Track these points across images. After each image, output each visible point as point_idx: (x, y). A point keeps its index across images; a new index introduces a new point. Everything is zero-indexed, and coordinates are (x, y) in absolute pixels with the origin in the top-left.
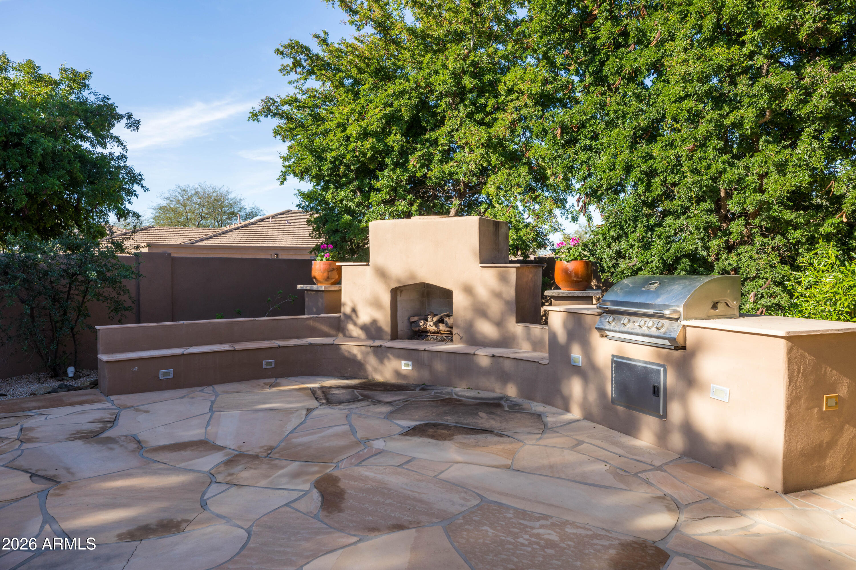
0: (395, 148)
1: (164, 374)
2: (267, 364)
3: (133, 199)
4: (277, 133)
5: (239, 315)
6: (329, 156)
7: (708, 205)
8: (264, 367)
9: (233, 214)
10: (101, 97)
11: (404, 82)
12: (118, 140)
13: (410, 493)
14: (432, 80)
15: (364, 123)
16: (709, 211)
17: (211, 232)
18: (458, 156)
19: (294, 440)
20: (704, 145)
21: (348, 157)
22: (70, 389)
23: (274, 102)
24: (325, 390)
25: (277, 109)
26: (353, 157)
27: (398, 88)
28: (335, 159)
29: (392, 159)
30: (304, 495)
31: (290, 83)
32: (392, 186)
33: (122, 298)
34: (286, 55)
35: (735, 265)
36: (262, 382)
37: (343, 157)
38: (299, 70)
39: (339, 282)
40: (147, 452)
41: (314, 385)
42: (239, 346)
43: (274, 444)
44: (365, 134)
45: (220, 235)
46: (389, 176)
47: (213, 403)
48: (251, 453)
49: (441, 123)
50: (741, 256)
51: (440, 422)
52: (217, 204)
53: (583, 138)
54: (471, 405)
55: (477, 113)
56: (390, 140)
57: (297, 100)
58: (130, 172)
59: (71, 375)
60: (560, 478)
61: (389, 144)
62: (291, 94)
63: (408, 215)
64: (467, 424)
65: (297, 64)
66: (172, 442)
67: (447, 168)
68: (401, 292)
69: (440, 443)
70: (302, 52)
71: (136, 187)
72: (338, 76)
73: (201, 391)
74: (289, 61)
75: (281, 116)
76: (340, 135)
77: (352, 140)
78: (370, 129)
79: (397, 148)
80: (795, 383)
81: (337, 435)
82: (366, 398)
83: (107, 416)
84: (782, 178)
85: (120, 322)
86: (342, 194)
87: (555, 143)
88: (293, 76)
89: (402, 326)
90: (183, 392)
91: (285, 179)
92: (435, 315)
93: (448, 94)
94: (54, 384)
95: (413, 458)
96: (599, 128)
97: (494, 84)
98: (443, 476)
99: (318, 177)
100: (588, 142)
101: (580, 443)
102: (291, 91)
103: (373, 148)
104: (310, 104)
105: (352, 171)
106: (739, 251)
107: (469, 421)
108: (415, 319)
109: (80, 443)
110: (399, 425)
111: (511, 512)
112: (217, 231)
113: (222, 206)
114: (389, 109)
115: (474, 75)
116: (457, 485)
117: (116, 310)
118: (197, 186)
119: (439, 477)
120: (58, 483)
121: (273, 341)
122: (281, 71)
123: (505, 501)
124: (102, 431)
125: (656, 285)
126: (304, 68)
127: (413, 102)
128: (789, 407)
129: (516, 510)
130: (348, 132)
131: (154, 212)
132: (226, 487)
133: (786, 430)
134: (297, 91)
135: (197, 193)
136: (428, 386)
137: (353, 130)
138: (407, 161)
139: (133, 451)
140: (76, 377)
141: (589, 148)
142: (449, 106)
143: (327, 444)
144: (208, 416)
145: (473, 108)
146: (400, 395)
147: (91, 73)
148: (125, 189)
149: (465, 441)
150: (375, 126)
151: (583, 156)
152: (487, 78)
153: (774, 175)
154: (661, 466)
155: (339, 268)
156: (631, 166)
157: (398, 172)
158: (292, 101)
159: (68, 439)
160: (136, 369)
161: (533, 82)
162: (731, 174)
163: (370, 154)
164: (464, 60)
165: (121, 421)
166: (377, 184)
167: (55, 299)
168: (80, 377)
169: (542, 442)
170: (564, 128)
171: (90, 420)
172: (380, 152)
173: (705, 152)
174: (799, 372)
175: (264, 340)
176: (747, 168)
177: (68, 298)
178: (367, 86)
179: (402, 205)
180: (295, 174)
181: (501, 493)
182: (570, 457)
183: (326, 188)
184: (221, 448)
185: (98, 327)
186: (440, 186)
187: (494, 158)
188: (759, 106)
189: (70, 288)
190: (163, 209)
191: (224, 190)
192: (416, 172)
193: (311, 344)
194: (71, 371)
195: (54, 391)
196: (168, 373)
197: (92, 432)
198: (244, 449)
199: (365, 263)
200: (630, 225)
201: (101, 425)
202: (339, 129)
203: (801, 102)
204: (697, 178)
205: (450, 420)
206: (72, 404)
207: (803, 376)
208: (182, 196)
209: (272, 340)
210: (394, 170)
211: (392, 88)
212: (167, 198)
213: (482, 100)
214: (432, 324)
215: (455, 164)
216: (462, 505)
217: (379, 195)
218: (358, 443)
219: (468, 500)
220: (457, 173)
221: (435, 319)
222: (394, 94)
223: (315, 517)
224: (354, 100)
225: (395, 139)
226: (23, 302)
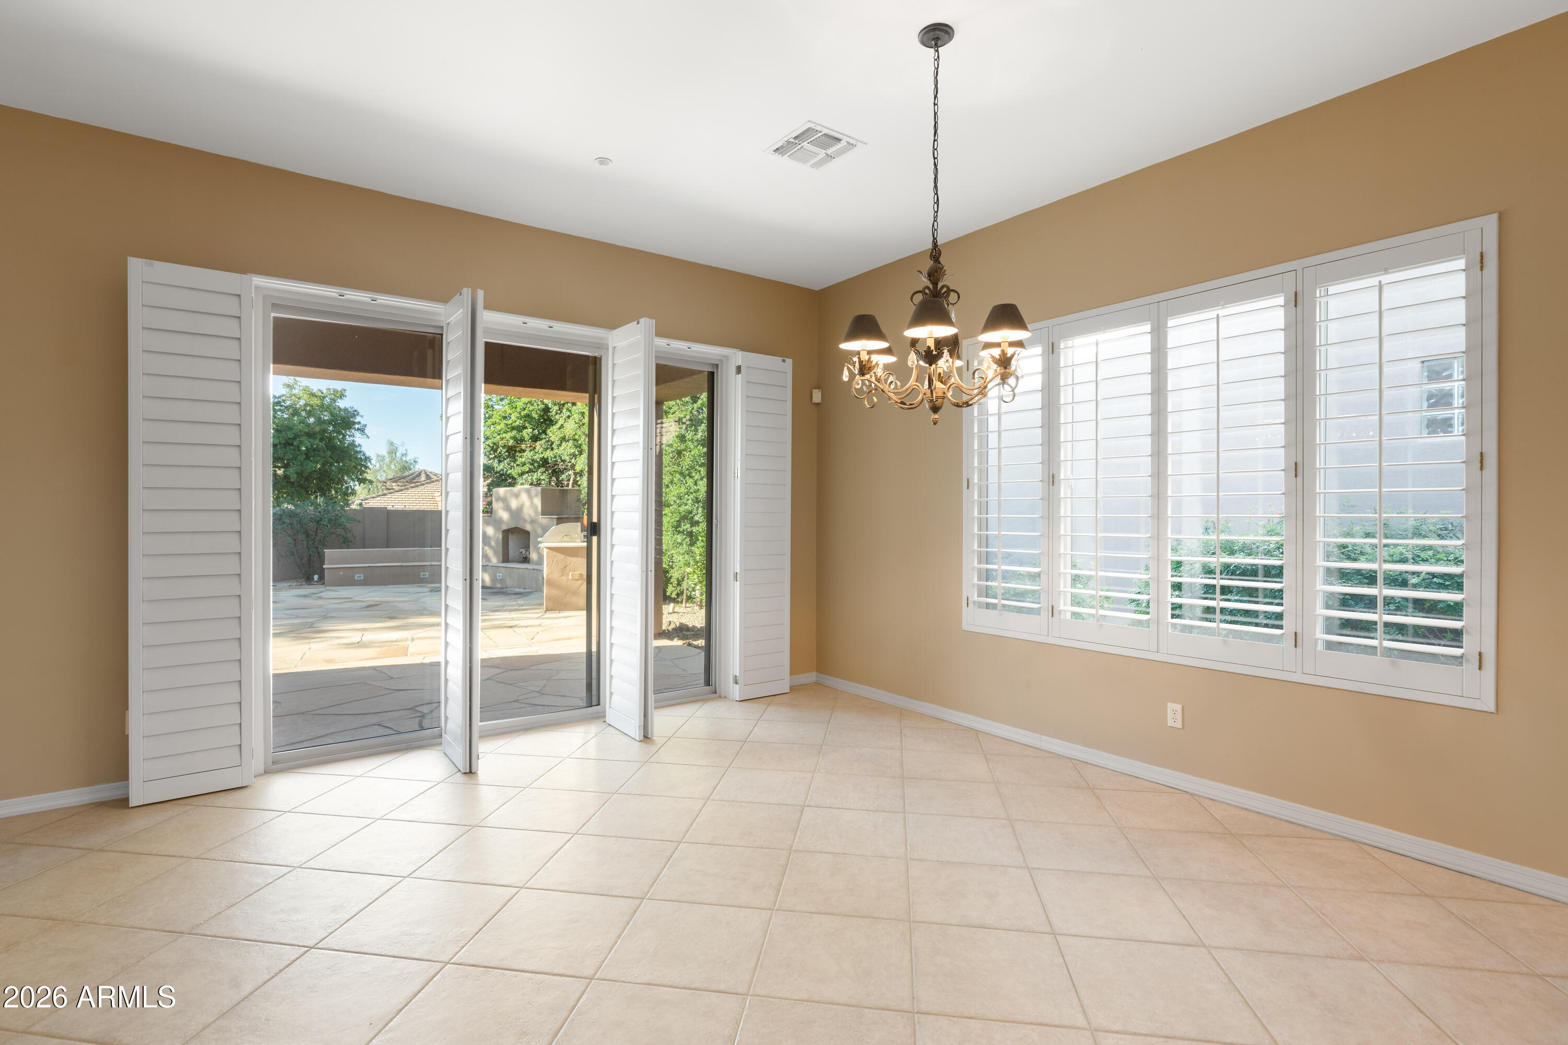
1: (358, 577)
2: (423, 575)
8: (422, 577)
36: (417, 585)
59: (316, 580)
68: (512, 533)
89: (513, 554)
117: (337, 541)
147: (345, 390)
160: (342, 573)
168: (319, 579)
185: (325, 550)
194: (316, 577)
196: (361, 577)
225: (527, 433)
226: (289, 536)
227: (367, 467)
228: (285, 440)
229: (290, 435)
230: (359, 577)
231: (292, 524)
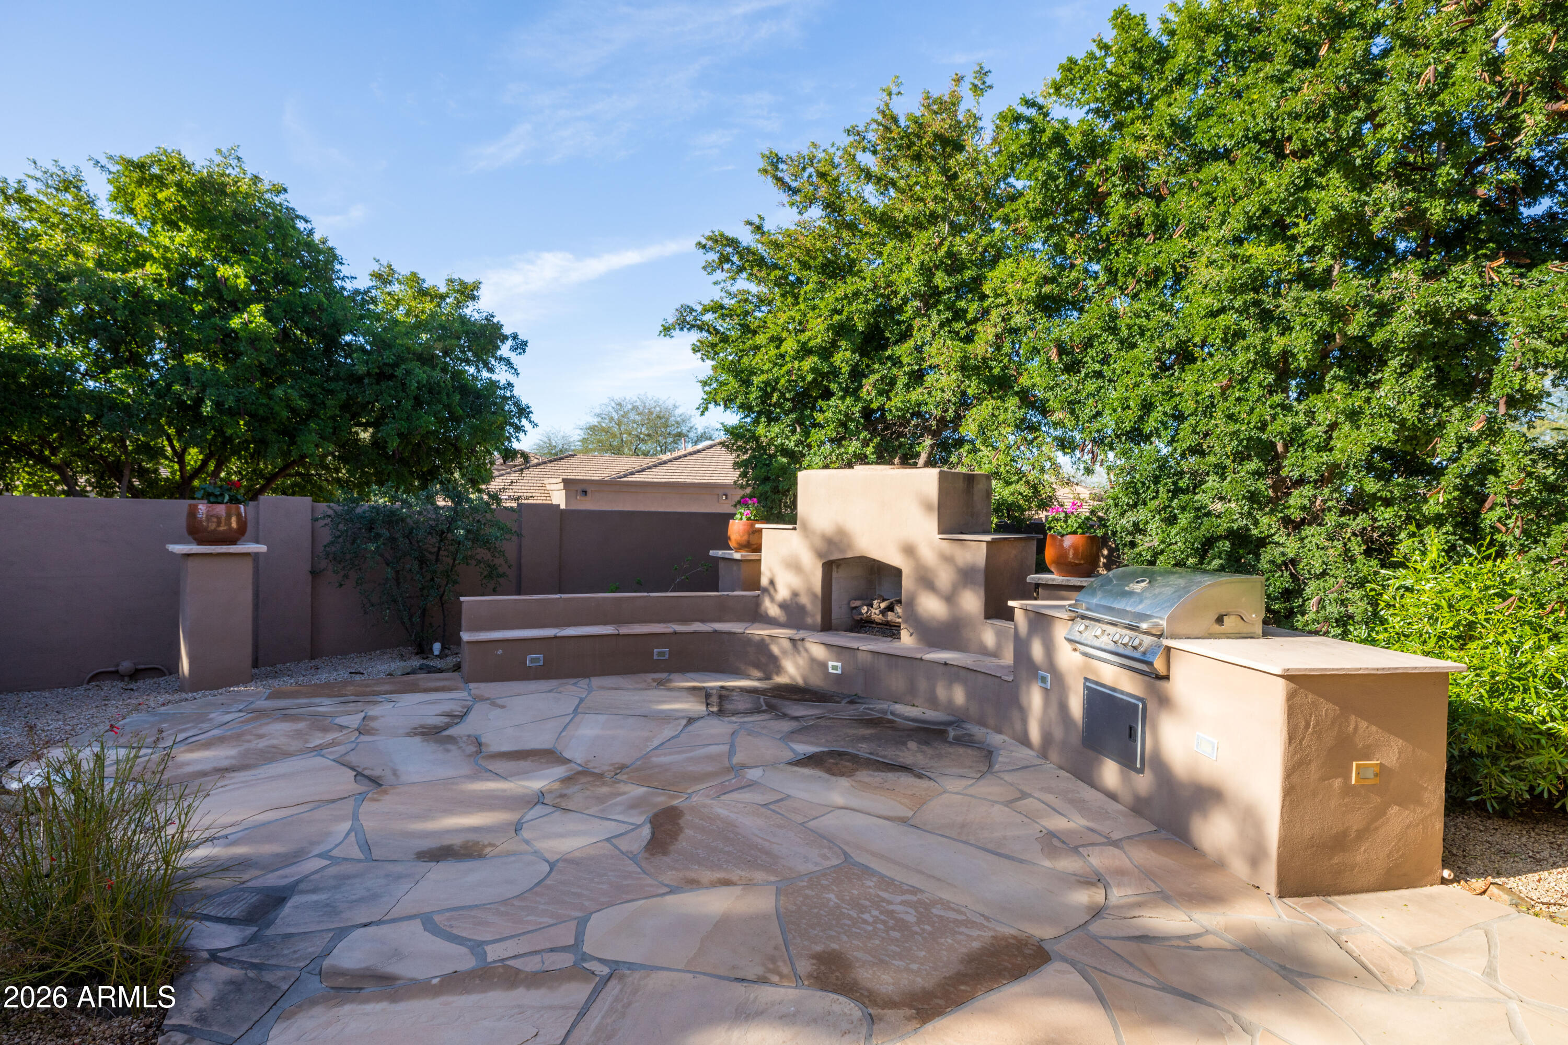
0: (843, 371)
1: (532, 660)
2: (659, 654)
3: (521, 435)
4: (695, 350)
5: (639, 587)
6: (756, 380)
7: (1254, 464)
8: (655, 657)
9: (680, 435)
10: (485, 314)
11: (858, 280)
12: (508, 363)
13: (760, 841)
14: (893, 277)
15: (803, 337)
16: (1258, 474)
17: (648, 461)
18: (929, 379)
19: (654, 759)
20: (1244, 380)
21: (783, 381)
22: (430, 670)
23: (692, 310)
24: (724, 695)
25: (695, 319)
26: (789, 381)
27: (850, 289)
28: (767, 383)
29: (840, 383)
30: (633, 830)
31: (716, 283)
32: (840, 420)
33: (497, 561)
34: (711, 249)
35: (1291, 555)
36: (651, 676)
37: (777, 381)
38: (726, 266)
39: (758, 549)
40: (483, 758)
41: (714, 684)
42: (625, 630)
43: (627, 761)
44: (805, 351)
45: (655, 466)
46: (837, 407)
47: (582, 700)
48: (596, 771)
49: (904, 336)
50: (1306, 541)
51: (850, 750)
52: (659, 422)
53: (1090, 361)
54: (904, 730)
55: (957, 321)
56: (837, 359)
57: (722, 307)
58: (517, 404)
59: (436, 652)
60: (965, 843)
61: (837, 364)
62: (717, 298)
63: (862, 459)
64: (884, 757)
65: (724, 259)
66: (515, 748)
67: (916, 395)
68: (838, 566)
69: (834, 779)
70: (729, 245)
71: (524, 422)
72: (773, 274)
73: (575, 684)
74: (713, 257)
75: (701, 329)
76: (773, 352)
77: (787, 359)
78: (812, 343)
79: (845, 369)
80: (1301, 742)
81: (710, 758)
82: (771, 708)
83: (457, 708)
84: (1356, 433)
85: (495, 592)
86: (775, 429)
87: (1050, 368)
88: (719, 275)
89: (839, 612)
90: (553, 683)
91: (707, 409)
92: (884, 600)
93: (915, 295)
94: (416, 662)
95: (789, 796)
96: (1112, 348)
97: (978, 281)
98: (811, 824)
99: (746, 407)
100: (1097, 367)
101: (1024, 795)
102: (715, 294)
103: (814, 370)
104: (738, 312)
105: (788, 400)
106: (1303, 534)
107: (890, 754)
108: (857, 603)
109: (418, 739)
110: (793, 750)
111: (875, 879)
112: (655, 460)
113: (667, 426)
114: (836, 317)
115: (950, 271)
116: (824, 838)
117: (490, 576)
118: (635, 399)
119: (807, 825)
120: (380, 785)
121: (670, 625)
122: (704, 268)
123: (875, 864)
124: (447, 726)
125: (1143, 584)
126: (733, 263)
127: (869, 307)
128: (1288, 775)
129: (882, 877)
130: (783, 349)
131: (581, 432)
132: (552, 809)
133: (1283, 807)
134: (723, 294)
135: (635, 408)
136: (859, 697)
137: (790, 346)
138: (861, 386)
139: (470, 756)
140: (442, 656)
141: (1099, 375)
142: (917, 313)
143: (691, 768)
144: (568, 719)
145: (949, 315)
146: (817, 707)
147: (481, 282)
148: (511, 424)
149: (867, 779)
150: (819, 340)
151: (1091, 386)
152: (968, 274)
153: (1346, 427)
154: (1121, 840)
155: (760, 530)
156: (1151, 404)
157: (848, 401)
158: (717, 308)
159: (408, 735)
160: (500, 652)
161: (1025, 281)
162: (1284, 423)
163: (810, 377)
164: (935, 250)
165: (472, 717)
166: (820, 418)
167: (422, 561)
168: (447, 656)
169: (971, 791)
170: (1062, 350)
171: (438, 712)
172: (825, 375)
173: (1247, 390)
174: (1307, 726)
175: (659, 622)
176: (1311, 414)
177: (437, 560)
178: (811, 286)
179: (854, 446)
180: (717, 404)
181: (874, 854)
182: (999, 813)
183: (756, 422)
184: (567, 761)
185: (462, 599)
186: (904, 422)
187: (973, 387)
188: (1317, 328)
189: (439, 549)
190: (593, 429)
191: (670, 404)
192: (871, 401)
193: (715, 632)
194: (437, 647)
195: (413, 672)
196: (538, 660)
197: (436, 727)
198: (591, 765)
199: (791, 527)
200: (1148, 488)
201: (447, 720)
202: (773, 345)
203: (1372, 326)
204: (1233, 427)
205: (863, 750)
206: (426, 691)
207: (1314, 732)
208: (616, 412)
209: (670, 622)
210: (843, 398)
211: (842, 289)
212: (598, 415)
213: (962, 304)
214: (877, 611)
215: (925, 391)
216: (816, 864)
217: (823, 432)
218: (731, 769)
219: (828, 858)
220: (926, 404)
221: (883, 605)
222: (846, 296)
223: (633, 858)
224: (793, 305)
225: (844, 357)
226: (388, 565)
227: (518, 428)
228: (379, 368)
229: (388, 357)
230: (534, 659)
231: (393, 539)
